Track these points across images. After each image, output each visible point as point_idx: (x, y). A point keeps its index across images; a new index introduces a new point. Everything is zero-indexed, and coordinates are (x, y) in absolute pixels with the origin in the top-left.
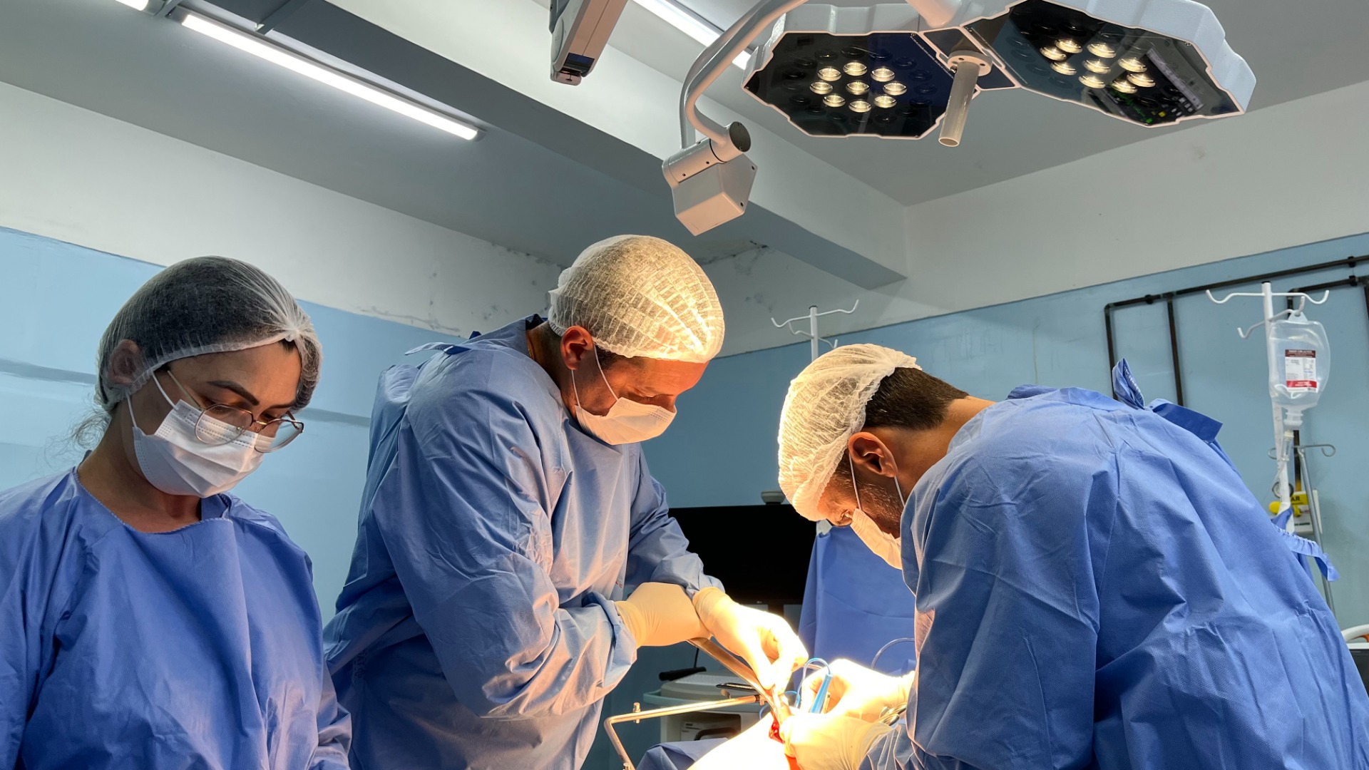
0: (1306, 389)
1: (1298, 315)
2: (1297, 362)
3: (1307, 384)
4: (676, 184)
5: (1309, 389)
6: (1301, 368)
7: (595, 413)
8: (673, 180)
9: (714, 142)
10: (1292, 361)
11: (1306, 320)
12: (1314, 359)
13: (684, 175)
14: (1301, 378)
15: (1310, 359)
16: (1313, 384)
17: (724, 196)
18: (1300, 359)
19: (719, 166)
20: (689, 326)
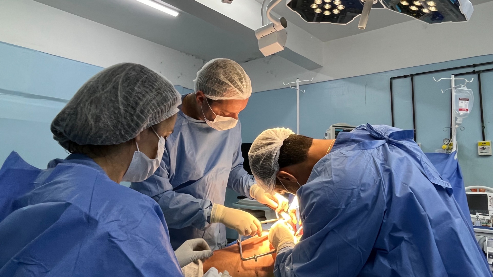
0: (465, 112)
1: (464, 87)
2: (462, 102)
3: (466, 110)
4: (260, 38)
5: (466, 112)
6: (463, 104)
7: (210, 120)
8: (259, 37)
9: (275, 24)
10: (461, 102)
11: (466, 88)
12: (468, 101)
13: (263, 35)
14: (463, 108)
15: (467, 101)
16: (467, 110)
17: (277, 43)
18: (464, 101)
19: (276, 33)
20: (236, 87)
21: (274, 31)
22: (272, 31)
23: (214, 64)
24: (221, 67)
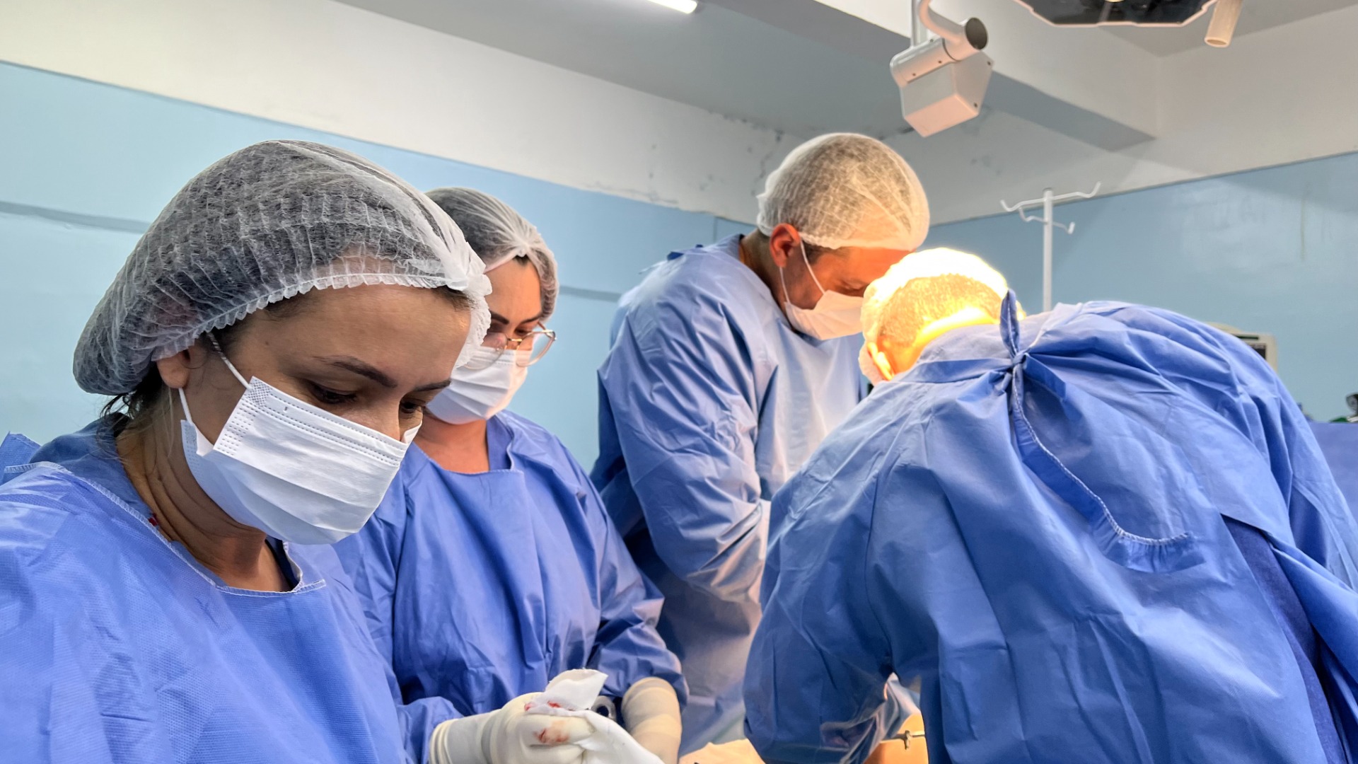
4: (905, 85)
7: (803, 307)
8: (903, 82)
9: (948, 42)
13: (914, 75)
17: (957, 97)
19: (952, 66)
20: (893, 213)
21: (946, 59)
22: (940, 62)
23: (830, 147)
24: (852, 156)
